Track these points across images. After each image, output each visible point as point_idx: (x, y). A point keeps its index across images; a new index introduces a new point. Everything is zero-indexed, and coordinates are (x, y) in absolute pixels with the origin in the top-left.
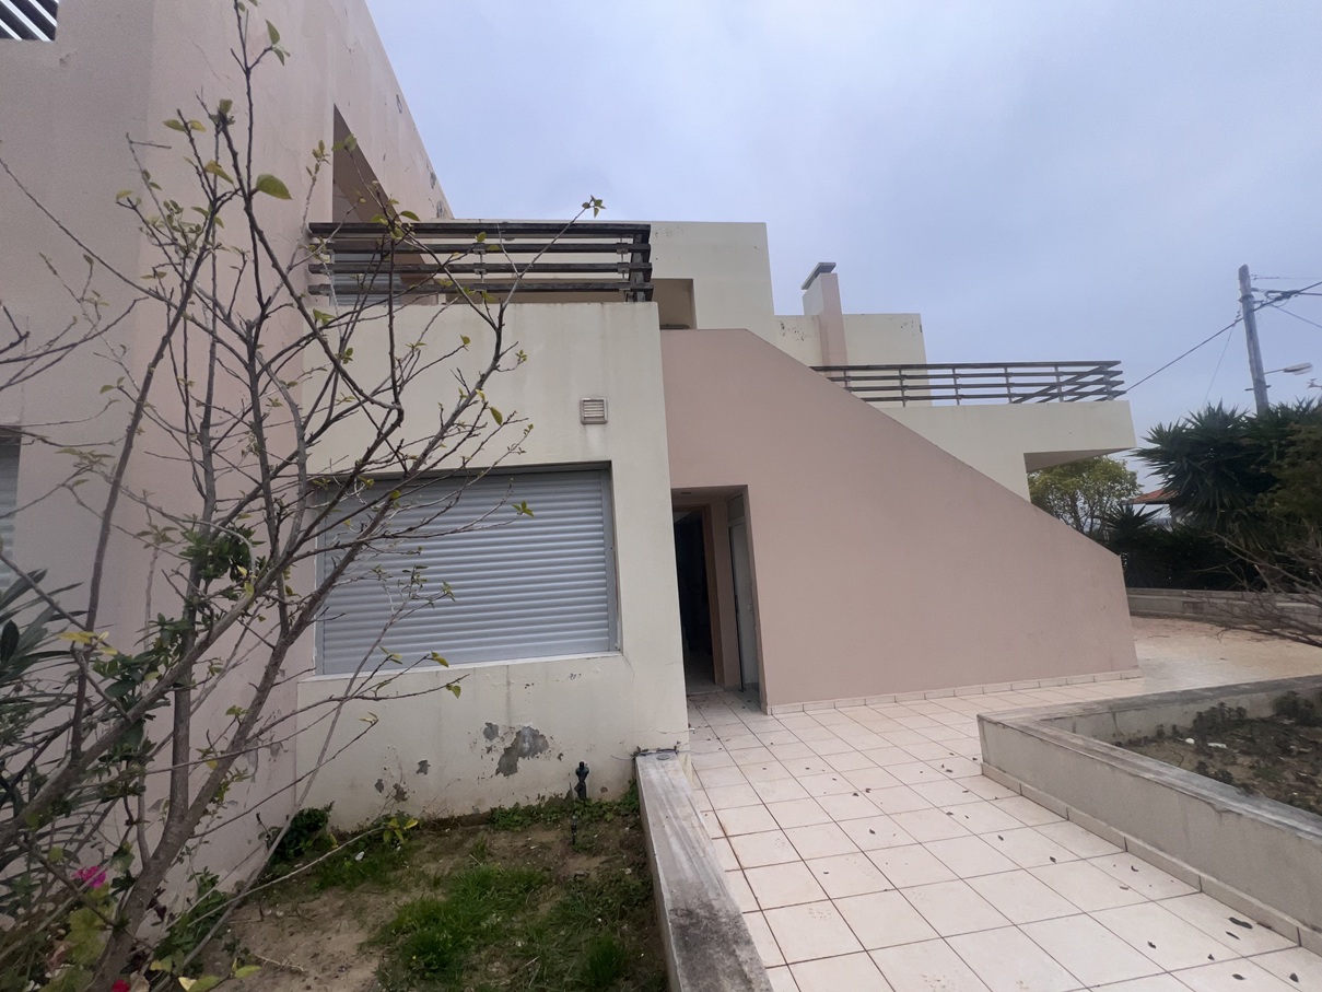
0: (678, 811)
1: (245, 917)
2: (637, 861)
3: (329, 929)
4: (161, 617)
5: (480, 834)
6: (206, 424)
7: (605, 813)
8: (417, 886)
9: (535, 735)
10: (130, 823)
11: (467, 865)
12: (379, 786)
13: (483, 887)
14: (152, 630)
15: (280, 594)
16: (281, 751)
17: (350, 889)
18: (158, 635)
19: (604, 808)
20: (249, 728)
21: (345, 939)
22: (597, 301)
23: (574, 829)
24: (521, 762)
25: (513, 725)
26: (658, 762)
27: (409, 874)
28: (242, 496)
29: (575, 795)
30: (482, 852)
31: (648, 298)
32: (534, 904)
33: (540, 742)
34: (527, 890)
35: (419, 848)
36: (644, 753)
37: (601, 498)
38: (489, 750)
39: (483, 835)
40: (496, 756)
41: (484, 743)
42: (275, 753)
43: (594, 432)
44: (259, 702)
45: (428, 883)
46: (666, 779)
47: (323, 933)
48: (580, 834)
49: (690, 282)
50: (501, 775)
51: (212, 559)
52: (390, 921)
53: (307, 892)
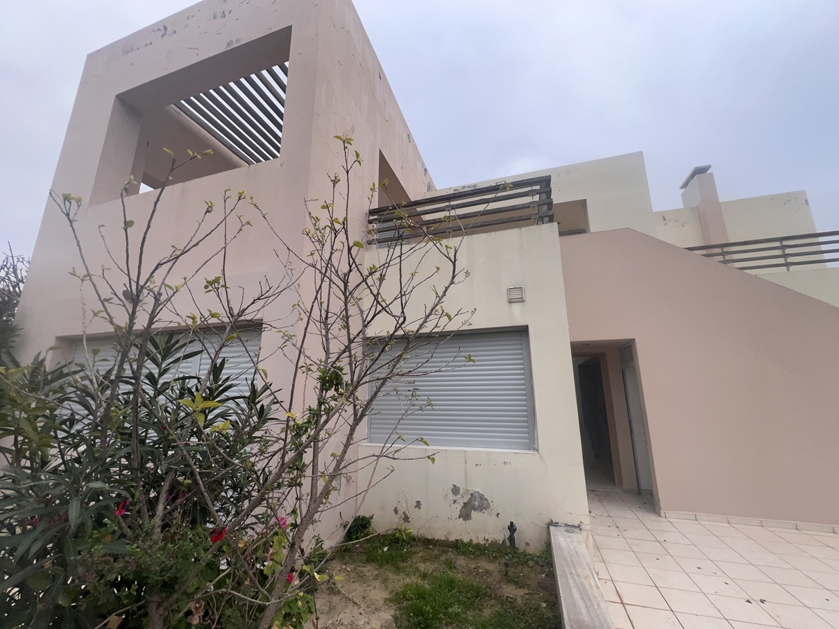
0: (579, 570)
1: (334, 566)
2: (550, 600)
3: (370, 585)
4: (310, 407)
5: (449, 554)
6: (327, 318)
7: (528, 560)
8: (414, 575)
9: (482, 497)
10: (297, 499)
11: (441, 570)
12: (396, 511)
13: (450, 586)
14: (305, 413)
15: (354, 400)
16: (351, 481)
17: (381, 566)
18: (308, 415)
19: (527, 557)
20: (340, 463)
21: (378, 594)
22: (518, 227)
23: (506, 565)
24: (474, 514)
25: (469, 488)
26: (565, 533)
27: (410, 567)
28: (339, 351)
29: (508, 543)
30: (450, 565)
31: (551, 220)
32: (481, 607)
33: (485, 503)
34: (476, 597)
35: (416, 553)
36: (556, 525)
37: (522, 349)
38: (455, 502)
39: (451, 555)
40: (459, 506)
41: (452, 497)
42: (348, 481)
43: (516, 307)
44: (344, 452)
45: (420, 575)
46: (572, 546)
47: (368, 586)
48: (511, 570)
49: (585, 201)
50: (461, 519)
51: (328, 381)
52: (400, 590)
53: (361, 561)
